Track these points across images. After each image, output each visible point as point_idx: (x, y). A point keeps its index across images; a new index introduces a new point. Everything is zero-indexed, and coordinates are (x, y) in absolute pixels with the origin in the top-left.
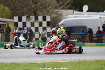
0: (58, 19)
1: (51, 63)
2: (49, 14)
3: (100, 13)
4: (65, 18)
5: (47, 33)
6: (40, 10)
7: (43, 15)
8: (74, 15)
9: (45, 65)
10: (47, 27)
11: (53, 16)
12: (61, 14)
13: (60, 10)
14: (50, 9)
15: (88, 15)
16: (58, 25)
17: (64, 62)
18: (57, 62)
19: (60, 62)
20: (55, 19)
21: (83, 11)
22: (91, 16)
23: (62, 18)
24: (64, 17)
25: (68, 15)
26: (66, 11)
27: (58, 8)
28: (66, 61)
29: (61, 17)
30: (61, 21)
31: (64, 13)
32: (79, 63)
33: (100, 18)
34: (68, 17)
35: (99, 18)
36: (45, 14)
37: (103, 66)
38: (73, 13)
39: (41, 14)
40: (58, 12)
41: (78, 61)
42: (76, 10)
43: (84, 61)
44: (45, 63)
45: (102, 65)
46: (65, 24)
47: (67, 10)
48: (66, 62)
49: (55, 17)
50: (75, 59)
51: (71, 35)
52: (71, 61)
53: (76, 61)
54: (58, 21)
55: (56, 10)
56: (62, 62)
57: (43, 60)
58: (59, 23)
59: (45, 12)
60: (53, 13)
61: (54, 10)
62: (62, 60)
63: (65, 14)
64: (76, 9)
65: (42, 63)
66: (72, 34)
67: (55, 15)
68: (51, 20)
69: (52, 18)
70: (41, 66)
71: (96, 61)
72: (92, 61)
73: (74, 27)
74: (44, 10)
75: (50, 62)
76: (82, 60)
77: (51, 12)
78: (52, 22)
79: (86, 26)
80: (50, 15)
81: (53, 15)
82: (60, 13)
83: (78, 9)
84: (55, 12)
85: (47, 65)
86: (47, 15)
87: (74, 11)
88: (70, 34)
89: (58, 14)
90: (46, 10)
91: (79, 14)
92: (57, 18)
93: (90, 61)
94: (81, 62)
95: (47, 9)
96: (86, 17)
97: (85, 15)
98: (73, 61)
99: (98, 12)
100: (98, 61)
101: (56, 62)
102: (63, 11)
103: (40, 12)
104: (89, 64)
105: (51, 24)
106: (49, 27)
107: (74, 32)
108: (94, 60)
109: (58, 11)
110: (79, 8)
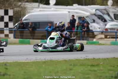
0: (22, 13)
1: (14, 62)
2: (11, 8)
3: (69, 7)
4: (29, 13)
5: (9, 28)
6: (2, 3)
7: (4, 8)
8: (39, 9)
9: (7, 64)
10: (9, 22)
11: (16, 10)
12: (25, 8)
13: (24, 4)
14: (12, 2)
15: (55, 9)
16: (21, 20)
17: (28, 62)
18: (21, 61)
19: (24, 61)
20: (18, 13)
21: (50, 5)
22: (58, 10)
23: (26, 13)
24: (29, 11)
25: (32, 8)
26: (30, 5)
27: (21, 1)
28: (31, 60)
29: (25, 11)
30: (25, 15)
31: (28, 6)
32: (45, 62)
33: (69, 12)
34: (33, 11)
35: (67, 12)
36: (7, 7)
37: (71, 67)
38: (39, 6)
39: (2, 7)
40: (22, 6)
41: (44, 60)
42: (42, 4)
43: (50, 60)
44: (7, 62)
45: (71, 65)
46: (29, 19)
47: (32, 3)
48: (30, 62)
49: (19, 11)
50: (40, 59)
51: (36, 32)
52: (36, 61)
53: (41, 60)
54: (22, 16)
55: (20, 3)
56: (26, 61)
57: (4, 59)
58: (23, 17)
59: (7, 5)
60: (17, 6)
61: (17, 3)
62: (26, 59)
63: (29, 8)
64: (42, 2)
65: (3, 63)
66: (37, 30)
67: (18, 9)
68: (14, 15)
69: (15, 12)
70: (2, 65)
71: (64, 60)
72: (59, 60)
73: (39, 23)
74: (6, 3)
75: (12, 62)
76: (48, 60)
77: (14, 5)
78: (14, 17)
79: (52, 21)
80: (13, 9)
81: (16, 8)
82: (24, 6)
83: (44, 2)
84: (18, 5)
85: (8, 65)
86: (9, 9)
87: (40, 4)
88: (35, 30)
89: (22, 7)
90: (8, 3)
91: (45, 8)
92: (20, 12)
93: (57, 61)
94: (47, 61)
95: (10, 2)
96: (53, 11)
97: (52, 9)
98: (38, 61)
99: (67, 6)
100: (65, 61)
101: (19, 61)
102: (27, 4)
103: (2, 5)
104: (56, 64)
105: (13, 19)
106: (11, 22)
107: (39, 28)
108: (61, 60)
109: (22, 4)
110: (46, 1)
